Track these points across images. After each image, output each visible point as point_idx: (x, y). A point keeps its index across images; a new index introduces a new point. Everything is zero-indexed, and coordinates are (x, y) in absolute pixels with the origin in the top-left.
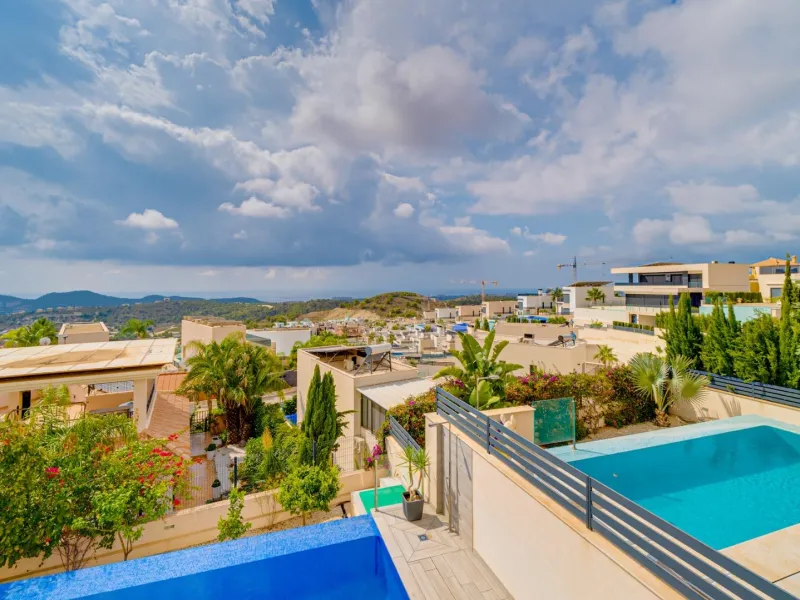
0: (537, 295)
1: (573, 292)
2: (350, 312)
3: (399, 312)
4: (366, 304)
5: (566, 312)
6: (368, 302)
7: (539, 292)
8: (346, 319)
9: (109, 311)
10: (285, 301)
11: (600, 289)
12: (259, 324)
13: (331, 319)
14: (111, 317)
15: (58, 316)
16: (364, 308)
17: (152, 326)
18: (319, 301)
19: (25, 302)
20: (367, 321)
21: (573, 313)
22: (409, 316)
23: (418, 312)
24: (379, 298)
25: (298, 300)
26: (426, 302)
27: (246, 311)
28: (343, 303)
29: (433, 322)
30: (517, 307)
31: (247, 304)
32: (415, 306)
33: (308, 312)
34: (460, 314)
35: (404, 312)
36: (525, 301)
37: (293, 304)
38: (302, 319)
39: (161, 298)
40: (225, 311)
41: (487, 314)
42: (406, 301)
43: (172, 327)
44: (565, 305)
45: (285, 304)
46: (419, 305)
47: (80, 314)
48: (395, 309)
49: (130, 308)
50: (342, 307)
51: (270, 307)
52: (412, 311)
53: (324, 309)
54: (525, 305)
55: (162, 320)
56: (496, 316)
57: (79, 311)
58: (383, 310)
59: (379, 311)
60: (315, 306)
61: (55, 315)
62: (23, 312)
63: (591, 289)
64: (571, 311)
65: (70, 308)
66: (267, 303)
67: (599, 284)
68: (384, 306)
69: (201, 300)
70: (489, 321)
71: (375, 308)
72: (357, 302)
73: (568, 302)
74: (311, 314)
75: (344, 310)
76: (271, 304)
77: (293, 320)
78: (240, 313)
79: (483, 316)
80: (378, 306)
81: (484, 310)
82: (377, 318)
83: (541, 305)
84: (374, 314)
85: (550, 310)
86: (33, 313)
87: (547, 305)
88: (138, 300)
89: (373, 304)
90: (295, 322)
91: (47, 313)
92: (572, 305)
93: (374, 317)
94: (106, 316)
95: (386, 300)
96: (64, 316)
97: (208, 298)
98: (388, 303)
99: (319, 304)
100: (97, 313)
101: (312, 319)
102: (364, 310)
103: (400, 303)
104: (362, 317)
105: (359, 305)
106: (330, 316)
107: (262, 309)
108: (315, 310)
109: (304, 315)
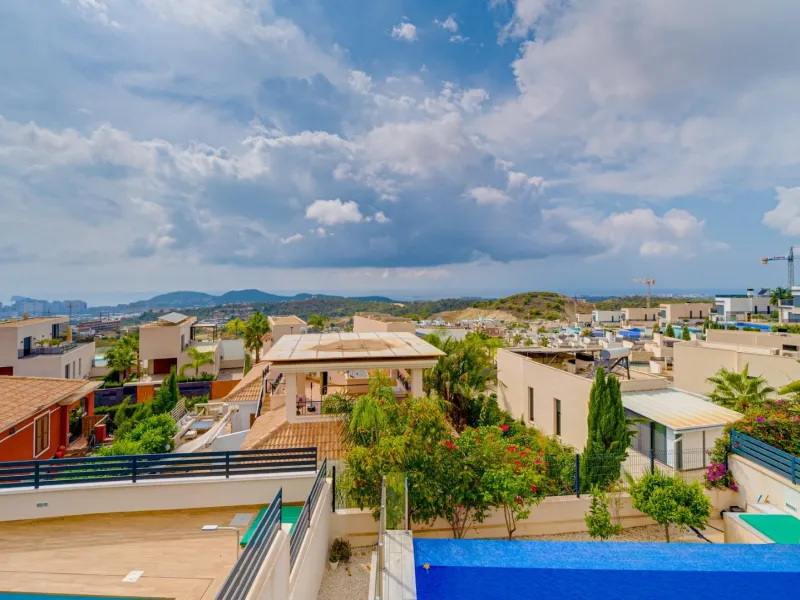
2: (484, 312)
3: (538, 314)
4: (502, 305)
6: (502, 302)
7: (749, 294)
8: (480, 319)
9: (272, 307)
10: (415, 299)
13: (464, 318)
15: (236, 310)
16: (498, 308)
18: (449, 300)
19: (215, 298)
20: (503, 321)
23: (561, 314)
24: (515, 298)
25: (427, 300)
26: (572, 303)
28: (476, 304)
29: (589, 325)
31: (381, 302)
32: (557, 308)
33: (438, 311)
34: (627, 318)
35: (545, 313)
36: (727, 304)
37: (423, 303)
38: (435, 318)
39: (310, 296)
40: (363, 308)
42: (548, 302)
45: (416, 303)
48: (534, 310)
49: (287, 304)
50: (475, 307)
51: (402, 305)
52: (554, 313)
53: (455, 308)
54: (728, 309)
56: (681, 321)
57: (251, 306)
58: (519, 310)
59: (515, 311)
61: (234, 309)
62: (214, 306)
65: (245, 304)
66: (398, 302)
68: (521, 307)
69: (341, 298)
71: (510, 308)
72: (491, 302)
74: (444, 313)
75: (477, 310)
76: (402, 303)
77: (425, 318)
79: (662, 320)
80: (513, 306)
82: (514, 319)
83: (752, 309)
84: (510, 315)
85: (768, 316)
86: (220, 307)
87: (762, 308)
88: (292, 298)
89: (508, 305)
90: (429, 321)
91: (229, 307)
93: (510, 318)
95: (524, 300)
97: (345, 297)
98: (526, 304)
99: (449, 304)
100: (263, 308)
101: (444, 318)
102: (498, 311)
103: (539, 304)
104: (497, 319)
105: (494, 305)
106: (462, 316)
107: (395, 307)
108: (446, 310)
109: (436, 315)
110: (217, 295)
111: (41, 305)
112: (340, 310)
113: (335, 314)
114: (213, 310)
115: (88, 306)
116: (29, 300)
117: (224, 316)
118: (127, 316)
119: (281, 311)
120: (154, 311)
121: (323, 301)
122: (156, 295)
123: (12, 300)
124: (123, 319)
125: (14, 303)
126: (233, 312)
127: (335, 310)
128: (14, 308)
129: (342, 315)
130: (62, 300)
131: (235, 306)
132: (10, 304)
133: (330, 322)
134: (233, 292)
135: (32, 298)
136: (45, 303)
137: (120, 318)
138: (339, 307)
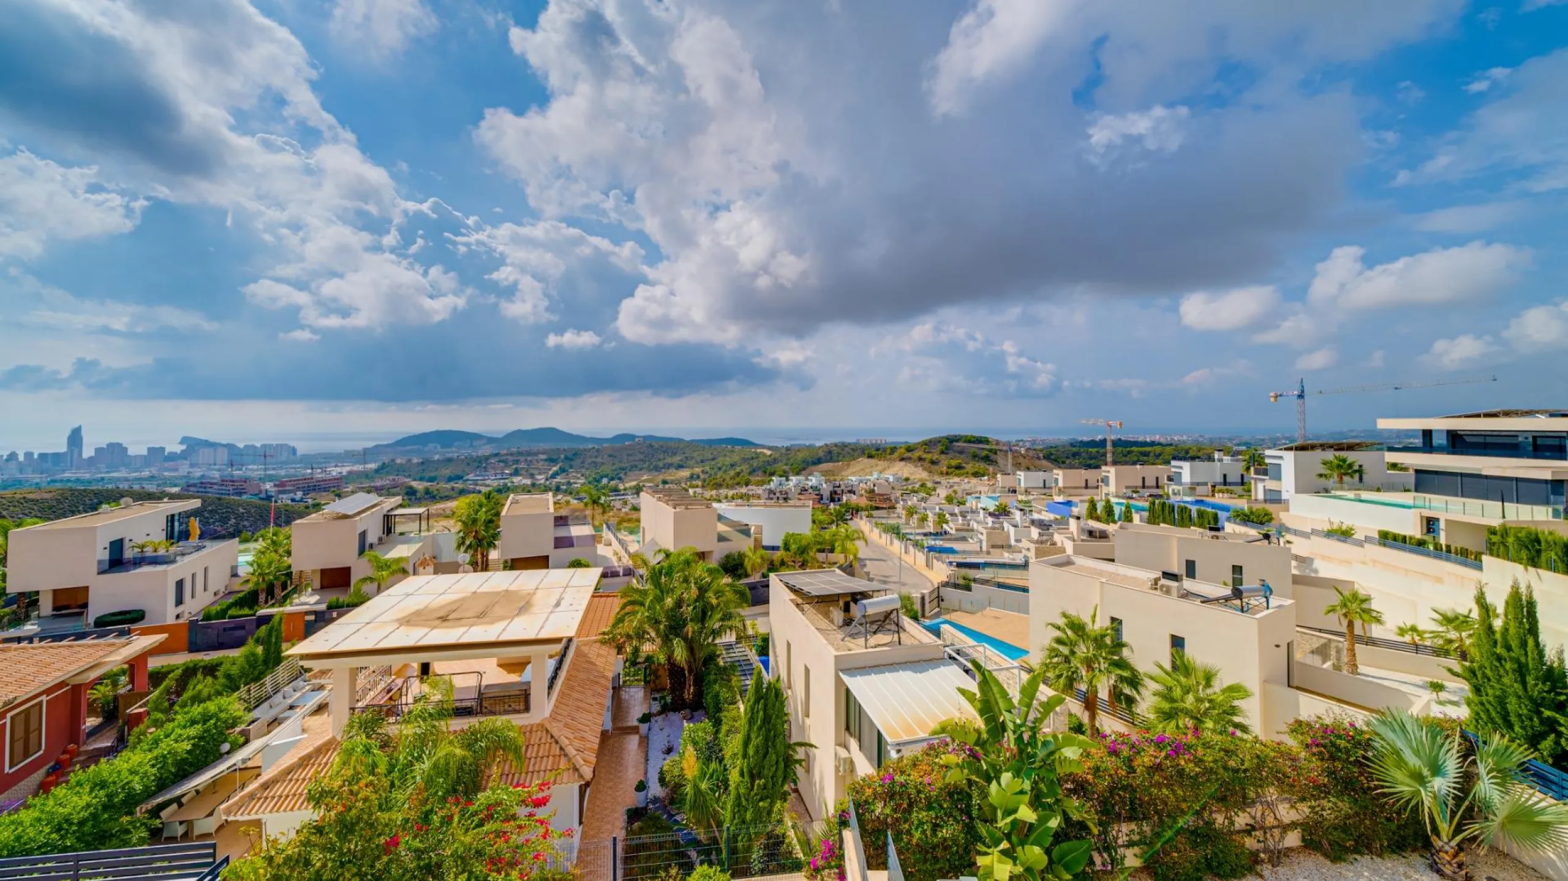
0: (1210, 459)
1: (1288, 461)
2: (882, 464)
3: (959, 467)
4: (908, 453)
5: (1274, 498)
6: (909, 449)
8: (875, 476)
9: (575, 454)
10: (787, 444)
11: (1351, 456)
12: (752, 478)
13: (853, 474)
14: (578, 461)
15: (522, 458)
16: (902, 459)
17: (622, 475)
18: (836, 445)
19: (491, 440)
20: (907, 479)
21: (1286, 502)
22: (976, 474)
23: (991, 469)
24: (929, 444)
25: (807, 444)
26: (1005, 453)
27: (736, 458)
28: (874, 453)
29: (1015, 491)
30: (1170, 479)
31: (738, 448)
32: (987, 459)
33: (819, 461)
34: (1061, 484)
35: (969, 467)
36: (1186, 470)
37: (800, 449)
38: (811, 474)
39: (632, 437)
40: (711, 457)
41: (1112, 488)
42: (974, 450)
43: (645, 477)
44: (1271, 485)
45: (788, 449)
46: (993, 457)
47: (544, 457)
48: (954, 463)
49: (598, 450)
50: (870, 456)
51: (768, 452)
52: (982, 466)
53: (844, 459)
54: (1186, 478)
55: (634, 467)
56: (1129, 493)
57: (543, 453)
58: (933, 462)
59: (926, 464)
60: (830, 452)
61: (519, 458)
62: (489, 452)
63: (1330, 455)
64: (1284, 496)
66: (763, 447)
67: (1351, 447)
68: (935, 457)
69: (680, 440)
70: (1113, 500)
71: (920, 459)
72: (893, 450)
73: (1278, 477)
74: (824, 466)
75: (873, 461)
76: (769, 448)
77: (798, 474)
78: (728, 461)
79: (1105, 490)
80: (925, 456)
81: (1105, 480)
82: (924, 475)
83: (1220, 479)
84: (920, 470)
85: (1239, 489)
87: (1234, 477)
88: (606, 440)
89: (916, 454)
90: (801, 478)
91: (511, 455)
92: (1287, 484)
93: (917, 473)
94: (571, 460)
95: (940, 447)
96: (529, 458)
97: (688, 439)
98: (942, 452)
99: (836, 451)
100: (562, 456)
101: (824, 473)
102: (903, 463)
103: (961, 453)
104: (900, 474)
105: (896, 454)
106: (849, 471)
107: (757, 455)
108: (831, 460)
109: (813, 468)
110: (495, 436)
111: (226, 450)
112: (676, 459)
113: (669, 466)
114: (487, 458)
115: (299, 453)
116: (207, 444)
117: (503, 469)
118: (359, 468)
119: (589, 460)
120: (399, 461)
121: (651, 446)
122: (400, 437)
123: (181, 443)
124: (350, 473)
125: (184, 447)
126: (517, 462)
127: (669, 460)
128: (183, 455)
129: (680, 467)
130: (258, 445)
131: (520, 454)
132: (179, 449)
133: (661, 477)
134: (519, 431)
135: (212, 439)
136: (230, 447)
137: (345, 470)
138: (674, 454)
